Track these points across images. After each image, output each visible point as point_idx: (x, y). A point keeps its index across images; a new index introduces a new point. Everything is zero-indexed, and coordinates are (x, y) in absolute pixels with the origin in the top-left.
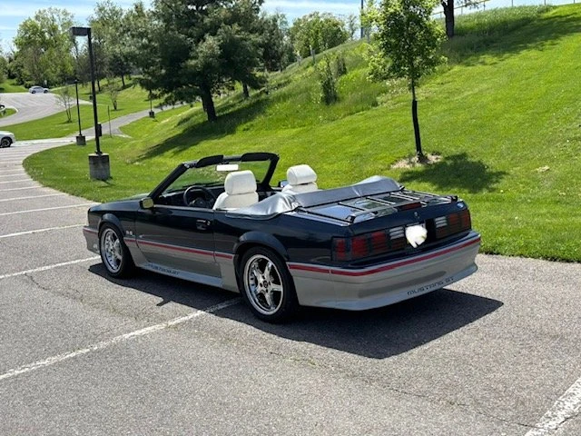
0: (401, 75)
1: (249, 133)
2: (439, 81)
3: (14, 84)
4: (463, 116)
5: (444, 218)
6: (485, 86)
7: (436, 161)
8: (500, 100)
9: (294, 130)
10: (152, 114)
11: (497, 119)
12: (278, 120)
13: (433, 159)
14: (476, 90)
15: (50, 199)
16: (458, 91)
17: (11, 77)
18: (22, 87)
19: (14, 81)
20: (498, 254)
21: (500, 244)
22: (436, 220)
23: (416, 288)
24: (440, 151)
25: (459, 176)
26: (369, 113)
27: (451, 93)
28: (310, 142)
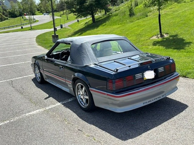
0: (155, 5)
1: (104, 27)
2: (170, 7)
3: (39, 13)
4: (178, 20)
5: (163, 68)
6: (187, 9)
7: (167, 37)
8: (192, 13)
9: (118, 26)
10: (78, 21)
11: (190, 20)
12: (114, 22)
13: (166, 36)
14: (183, 10)
15: (37, 50)
16: (177, 11)
17: (38, 10)
18: (42, 13)
19: (39, 12)
20: (187, 77)
21: (189, 73)
22: (159, 69)
23: (147, 101)
24: (168, 33)
25: (175, 42)
26: (145, 19)
27: (174, 12)
28: (123, 29)
